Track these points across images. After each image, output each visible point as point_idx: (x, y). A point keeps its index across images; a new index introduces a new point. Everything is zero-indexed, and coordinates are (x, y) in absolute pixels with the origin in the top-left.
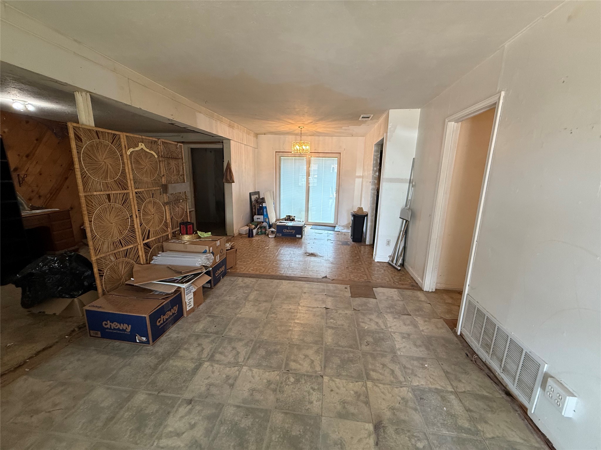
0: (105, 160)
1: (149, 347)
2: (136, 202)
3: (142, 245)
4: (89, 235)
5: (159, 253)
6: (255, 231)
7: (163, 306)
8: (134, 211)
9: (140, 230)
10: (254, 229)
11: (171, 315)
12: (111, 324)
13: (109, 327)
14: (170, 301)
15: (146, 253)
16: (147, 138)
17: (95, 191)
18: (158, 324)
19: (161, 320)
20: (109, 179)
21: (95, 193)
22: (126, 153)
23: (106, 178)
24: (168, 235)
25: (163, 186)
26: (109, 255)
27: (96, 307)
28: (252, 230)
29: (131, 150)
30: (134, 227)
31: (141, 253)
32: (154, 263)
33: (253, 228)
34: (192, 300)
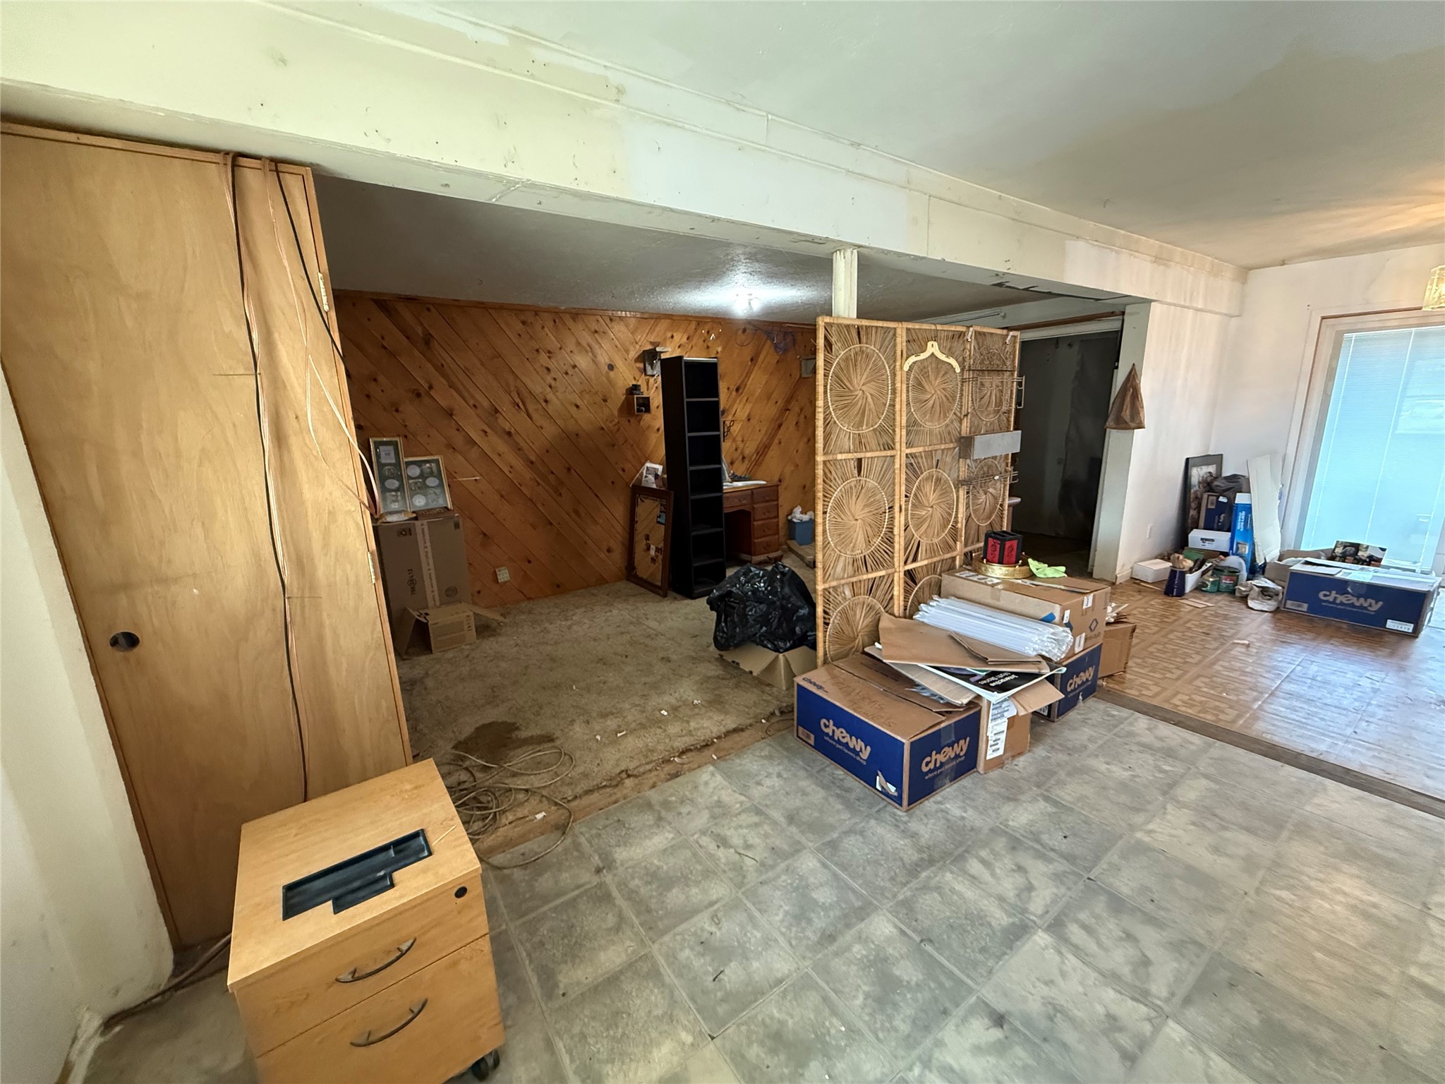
0: (864, 388)
1: (899, 813)
2: (904, 476)
3: (902, 574)
4: (819, 539)
5: (932, 599)
6: (1191, 580)
7: (940, 730)
8: (897, 497)
9: (902, 539)
10: (1191, 571)
11: (952, 756)
12: (835, 728)
13: (831, 734)
14: (955, 723)
15: (907, 592)
16: (946, 327)
17: (840, 453)
18: (925, 769)
19: (930, 762)
20: (864, 427)
21: (839, 457)
22: (902, 368)
23: (860, 424)
24: (954, 559)
25: (962, 440)
26: (843, 585)
27: (815, 684)
28: (1183, 574)
29: (913, 359)
30: (892, 532)
31: (898, 591)
32: (921, 620)
33: (1186, 569)
34: (1003, 737)
